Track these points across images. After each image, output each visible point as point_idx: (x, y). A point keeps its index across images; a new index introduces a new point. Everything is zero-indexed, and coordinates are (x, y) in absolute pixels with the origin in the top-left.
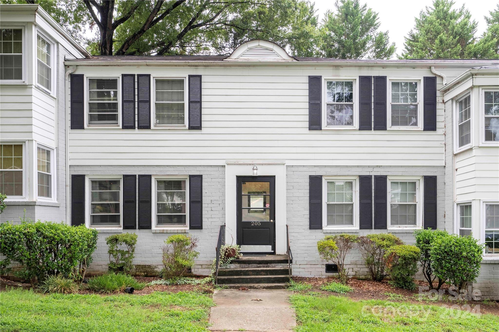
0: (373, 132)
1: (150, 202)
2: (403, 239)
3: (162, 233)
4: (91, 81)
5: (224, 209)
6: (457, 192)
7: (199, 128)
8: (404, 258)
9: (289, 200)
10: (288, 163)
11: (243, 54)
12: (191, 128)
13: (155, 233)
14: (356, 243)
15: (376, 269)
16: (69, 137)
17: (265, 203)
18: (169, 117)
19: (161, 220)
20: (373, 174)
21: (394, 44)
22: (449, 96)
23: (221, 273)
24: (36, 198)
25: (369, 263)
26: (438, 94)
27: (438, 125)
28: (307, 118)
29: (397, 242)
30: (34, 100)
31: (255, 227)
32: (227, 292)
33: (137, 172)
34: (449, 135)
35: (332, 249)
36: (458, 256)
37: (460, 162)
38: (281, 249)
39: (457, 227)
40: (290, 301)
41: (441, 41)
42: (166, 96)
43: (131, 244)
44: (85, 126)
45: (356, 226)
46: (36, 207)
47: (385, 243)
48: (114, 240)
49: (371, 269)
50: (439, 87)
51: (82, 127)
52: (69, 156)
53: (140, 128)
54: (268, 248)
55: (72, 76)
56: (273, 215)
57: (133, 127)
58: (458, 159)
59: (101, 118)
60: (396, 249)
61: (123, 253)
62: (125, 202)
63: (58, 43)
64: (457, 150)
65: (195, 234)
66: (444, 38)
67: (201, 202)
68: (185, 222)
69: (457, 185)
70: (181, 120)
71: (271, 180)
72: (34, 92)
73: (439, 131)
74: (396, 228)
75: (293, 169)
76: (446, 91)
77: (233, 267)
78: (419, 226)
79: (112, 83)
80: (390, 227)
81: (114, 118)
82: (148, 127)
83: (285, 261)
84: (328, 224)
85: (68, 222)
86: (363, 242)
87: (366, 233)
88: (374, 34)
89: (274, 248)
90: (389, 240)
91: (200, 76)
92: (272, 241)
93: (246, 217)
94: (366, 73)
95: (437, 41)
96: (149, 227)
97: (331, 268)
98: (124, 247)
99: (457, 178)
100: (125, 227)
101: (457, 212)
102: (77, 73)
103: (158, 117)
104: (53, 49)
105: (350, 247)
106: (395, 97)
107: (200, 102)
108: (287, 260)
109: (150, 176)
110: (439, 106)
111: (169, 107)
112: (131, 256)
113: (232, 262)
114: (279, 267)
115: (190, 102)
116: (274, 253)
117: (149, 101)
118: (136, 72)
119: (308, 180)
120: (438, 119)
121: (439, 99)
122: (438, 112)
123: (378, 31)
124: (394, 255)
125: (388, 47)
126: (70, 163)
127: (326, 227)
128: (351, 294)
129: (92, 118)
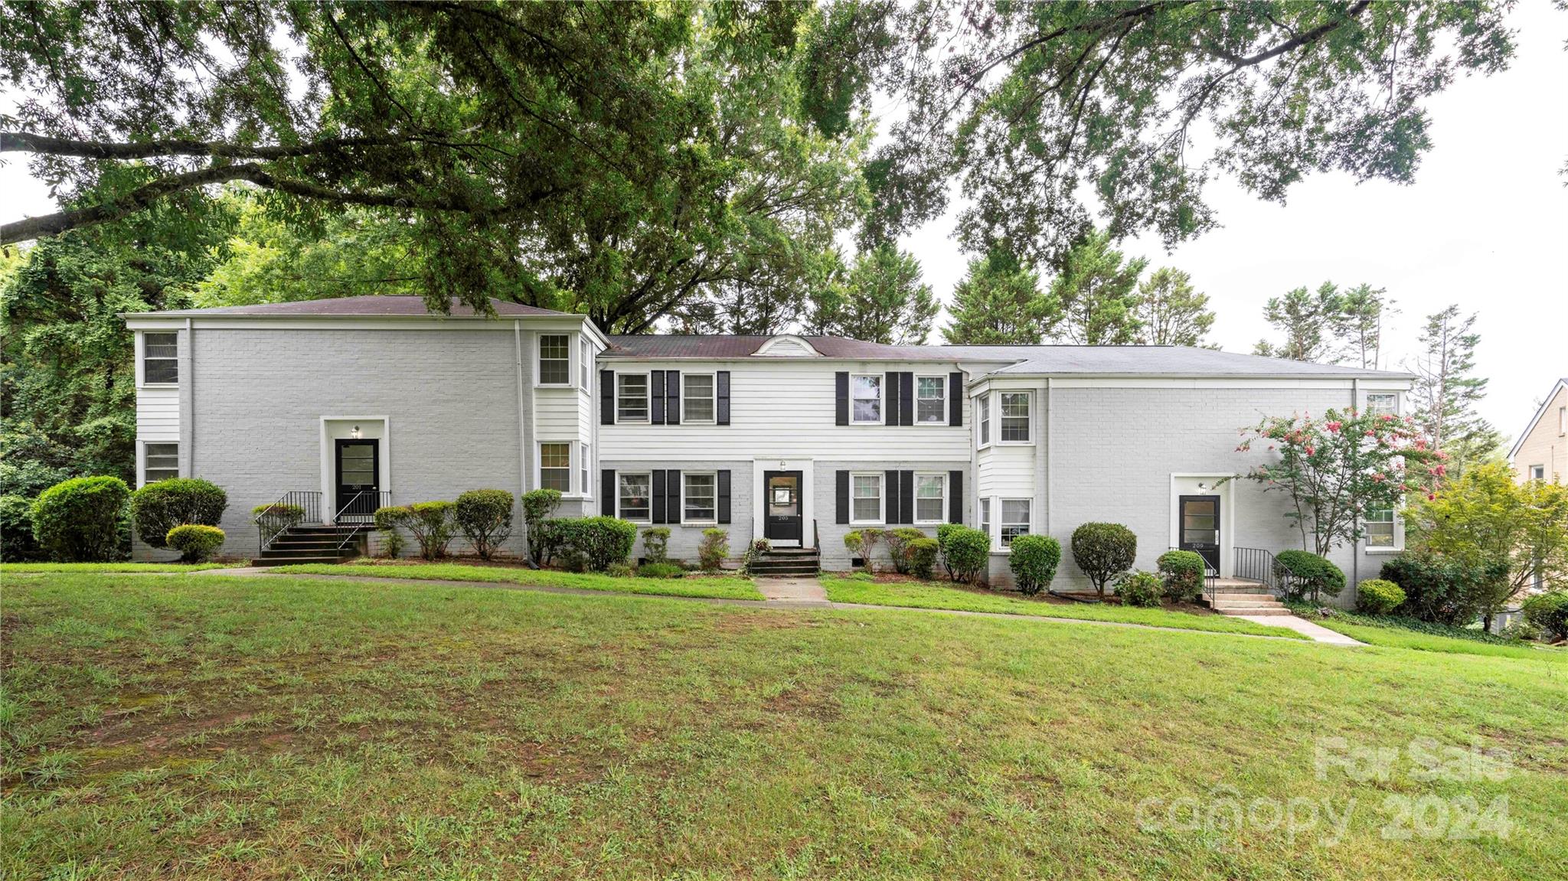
0: (899, 427)
1: (679, 496)
2: (925, 533)
3: (691, 527)
4: (621, 377)
5: (752, 504)
6: (981, 487)
7: (728, 423)
8: (923, 549)
9: (817, 496)
10: (815, 458)
11: (770, 349)
12: (719, 423)
13: (684, 527)
14: (881, 537)
15: (901, 562)
16: (601, 432)
17: (790, 497)
18: (697, 412)
19: (690, 514)
20: (899, 469)
21: (939, 301)
22: (974, 393)
23: (755, 564)
24: (582, 495)
25: (894, 556)
26: (964, 389)
27: (964, 420)
28: (834, 414)
29: (920, 535)
30: (580, 402)
31: (782, 521)
32: (763, 580)
33: (667, 467)
34: (974, 432)
35: (858, 541)
36: (967, 546)
37: (984, 459)
38: (808, 542)
39: (980, 522)
40: (821, 584)
41: (995, 298)
42: (693, 391)
43: (663, 536)
44: (615, 422)
45: (882, 521)
46: (584, 504)
47: (907, 536)
48: (649, 534)
49: (896, 563)
50: (964, 383)
51: (612, 423)
52: (601, 451)
53: (669, 423)
54: (795, 543)
55: (602, 372)
56: (800, 510)
57: (662, 423)
58: (981, 455)
59: (629, 413)
60: (918, 542)
61: (657, 546)
62: (654, 496)
63: (592, 342)
64: (981, 446)
65: (722, 528)
66: (998, 293)
67: (729, 497)
68: (713, 517)
69: (981, 481)
70: (709, 415)
71: (798, 475)
72: (580, 395)
73: (965, 426)
74: (922, 523)
75: (822, 464)
76: (971, 388)
77: (764, 559)
78: (945, 521)
79: (642, 379)
80: (916, 522)
81: (644, 413)
82: (678, 423)
83: (814, 554)
84: (855, 518)
85: (599, 514)
86: (889, 536)
87: (892, 527)
88: (915, 286)
89: (801, 542)
90: (912, 533)
91: (729, 373)
92: (798, 534)
93: (775, 511)
94: (892, 369)
95: (990, 297)
96: (679, 522)
97: (857, 562)
98: (657, 541)
99: (981, 474)
100: (655, 522)
101: (980, 506)
102: (608, 369)
103: (686, 412)
104: (589, 347)
105: (875, 541)
106: (921, 392)
107: (729, 398)
108: (815, 553)
109: (679, 471)
110: (965, 401)
111: (698, 403)
112: (664, 550)
113: (763, 555)
114: (808, 559)
115: (719, 398)
116: (801, 548)
117: (678, 397)
118: (666, 368)
119: (835, 475)
120: (964, 414)
121: (965, 395)
122: (964, 408)
123: (920, 282)
124: (914, 549)
125: (933, 303)
126: (601, 458)
127: (852, 521)
128: (874, 581)
129: (621, 413)
